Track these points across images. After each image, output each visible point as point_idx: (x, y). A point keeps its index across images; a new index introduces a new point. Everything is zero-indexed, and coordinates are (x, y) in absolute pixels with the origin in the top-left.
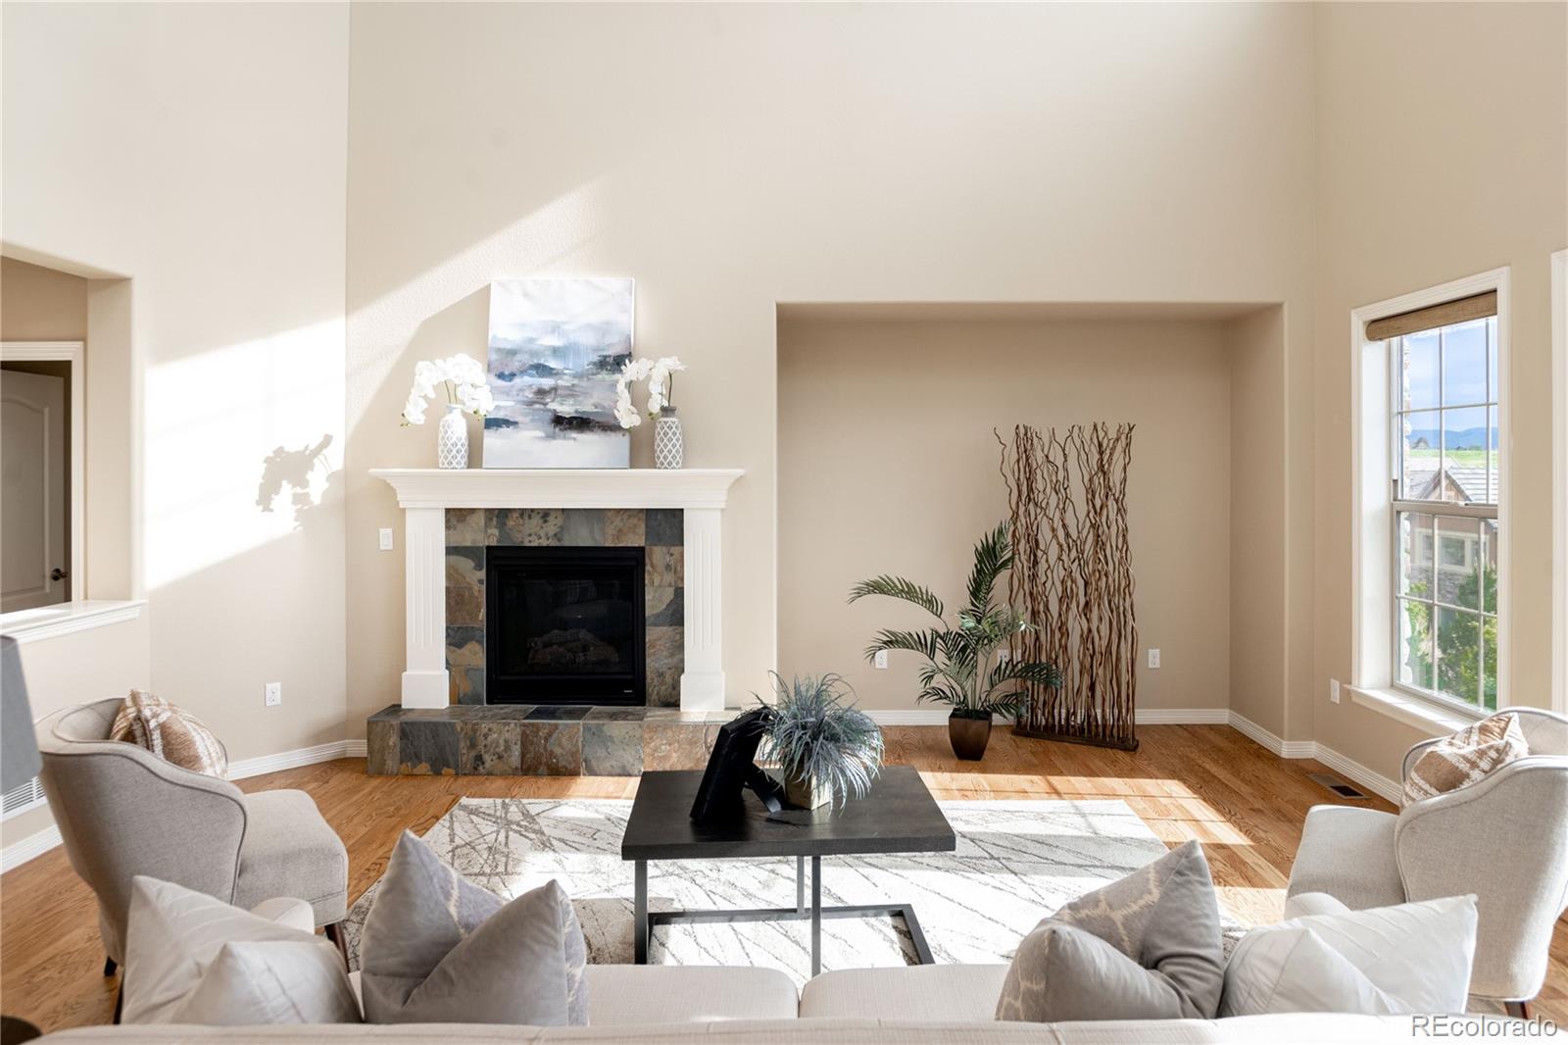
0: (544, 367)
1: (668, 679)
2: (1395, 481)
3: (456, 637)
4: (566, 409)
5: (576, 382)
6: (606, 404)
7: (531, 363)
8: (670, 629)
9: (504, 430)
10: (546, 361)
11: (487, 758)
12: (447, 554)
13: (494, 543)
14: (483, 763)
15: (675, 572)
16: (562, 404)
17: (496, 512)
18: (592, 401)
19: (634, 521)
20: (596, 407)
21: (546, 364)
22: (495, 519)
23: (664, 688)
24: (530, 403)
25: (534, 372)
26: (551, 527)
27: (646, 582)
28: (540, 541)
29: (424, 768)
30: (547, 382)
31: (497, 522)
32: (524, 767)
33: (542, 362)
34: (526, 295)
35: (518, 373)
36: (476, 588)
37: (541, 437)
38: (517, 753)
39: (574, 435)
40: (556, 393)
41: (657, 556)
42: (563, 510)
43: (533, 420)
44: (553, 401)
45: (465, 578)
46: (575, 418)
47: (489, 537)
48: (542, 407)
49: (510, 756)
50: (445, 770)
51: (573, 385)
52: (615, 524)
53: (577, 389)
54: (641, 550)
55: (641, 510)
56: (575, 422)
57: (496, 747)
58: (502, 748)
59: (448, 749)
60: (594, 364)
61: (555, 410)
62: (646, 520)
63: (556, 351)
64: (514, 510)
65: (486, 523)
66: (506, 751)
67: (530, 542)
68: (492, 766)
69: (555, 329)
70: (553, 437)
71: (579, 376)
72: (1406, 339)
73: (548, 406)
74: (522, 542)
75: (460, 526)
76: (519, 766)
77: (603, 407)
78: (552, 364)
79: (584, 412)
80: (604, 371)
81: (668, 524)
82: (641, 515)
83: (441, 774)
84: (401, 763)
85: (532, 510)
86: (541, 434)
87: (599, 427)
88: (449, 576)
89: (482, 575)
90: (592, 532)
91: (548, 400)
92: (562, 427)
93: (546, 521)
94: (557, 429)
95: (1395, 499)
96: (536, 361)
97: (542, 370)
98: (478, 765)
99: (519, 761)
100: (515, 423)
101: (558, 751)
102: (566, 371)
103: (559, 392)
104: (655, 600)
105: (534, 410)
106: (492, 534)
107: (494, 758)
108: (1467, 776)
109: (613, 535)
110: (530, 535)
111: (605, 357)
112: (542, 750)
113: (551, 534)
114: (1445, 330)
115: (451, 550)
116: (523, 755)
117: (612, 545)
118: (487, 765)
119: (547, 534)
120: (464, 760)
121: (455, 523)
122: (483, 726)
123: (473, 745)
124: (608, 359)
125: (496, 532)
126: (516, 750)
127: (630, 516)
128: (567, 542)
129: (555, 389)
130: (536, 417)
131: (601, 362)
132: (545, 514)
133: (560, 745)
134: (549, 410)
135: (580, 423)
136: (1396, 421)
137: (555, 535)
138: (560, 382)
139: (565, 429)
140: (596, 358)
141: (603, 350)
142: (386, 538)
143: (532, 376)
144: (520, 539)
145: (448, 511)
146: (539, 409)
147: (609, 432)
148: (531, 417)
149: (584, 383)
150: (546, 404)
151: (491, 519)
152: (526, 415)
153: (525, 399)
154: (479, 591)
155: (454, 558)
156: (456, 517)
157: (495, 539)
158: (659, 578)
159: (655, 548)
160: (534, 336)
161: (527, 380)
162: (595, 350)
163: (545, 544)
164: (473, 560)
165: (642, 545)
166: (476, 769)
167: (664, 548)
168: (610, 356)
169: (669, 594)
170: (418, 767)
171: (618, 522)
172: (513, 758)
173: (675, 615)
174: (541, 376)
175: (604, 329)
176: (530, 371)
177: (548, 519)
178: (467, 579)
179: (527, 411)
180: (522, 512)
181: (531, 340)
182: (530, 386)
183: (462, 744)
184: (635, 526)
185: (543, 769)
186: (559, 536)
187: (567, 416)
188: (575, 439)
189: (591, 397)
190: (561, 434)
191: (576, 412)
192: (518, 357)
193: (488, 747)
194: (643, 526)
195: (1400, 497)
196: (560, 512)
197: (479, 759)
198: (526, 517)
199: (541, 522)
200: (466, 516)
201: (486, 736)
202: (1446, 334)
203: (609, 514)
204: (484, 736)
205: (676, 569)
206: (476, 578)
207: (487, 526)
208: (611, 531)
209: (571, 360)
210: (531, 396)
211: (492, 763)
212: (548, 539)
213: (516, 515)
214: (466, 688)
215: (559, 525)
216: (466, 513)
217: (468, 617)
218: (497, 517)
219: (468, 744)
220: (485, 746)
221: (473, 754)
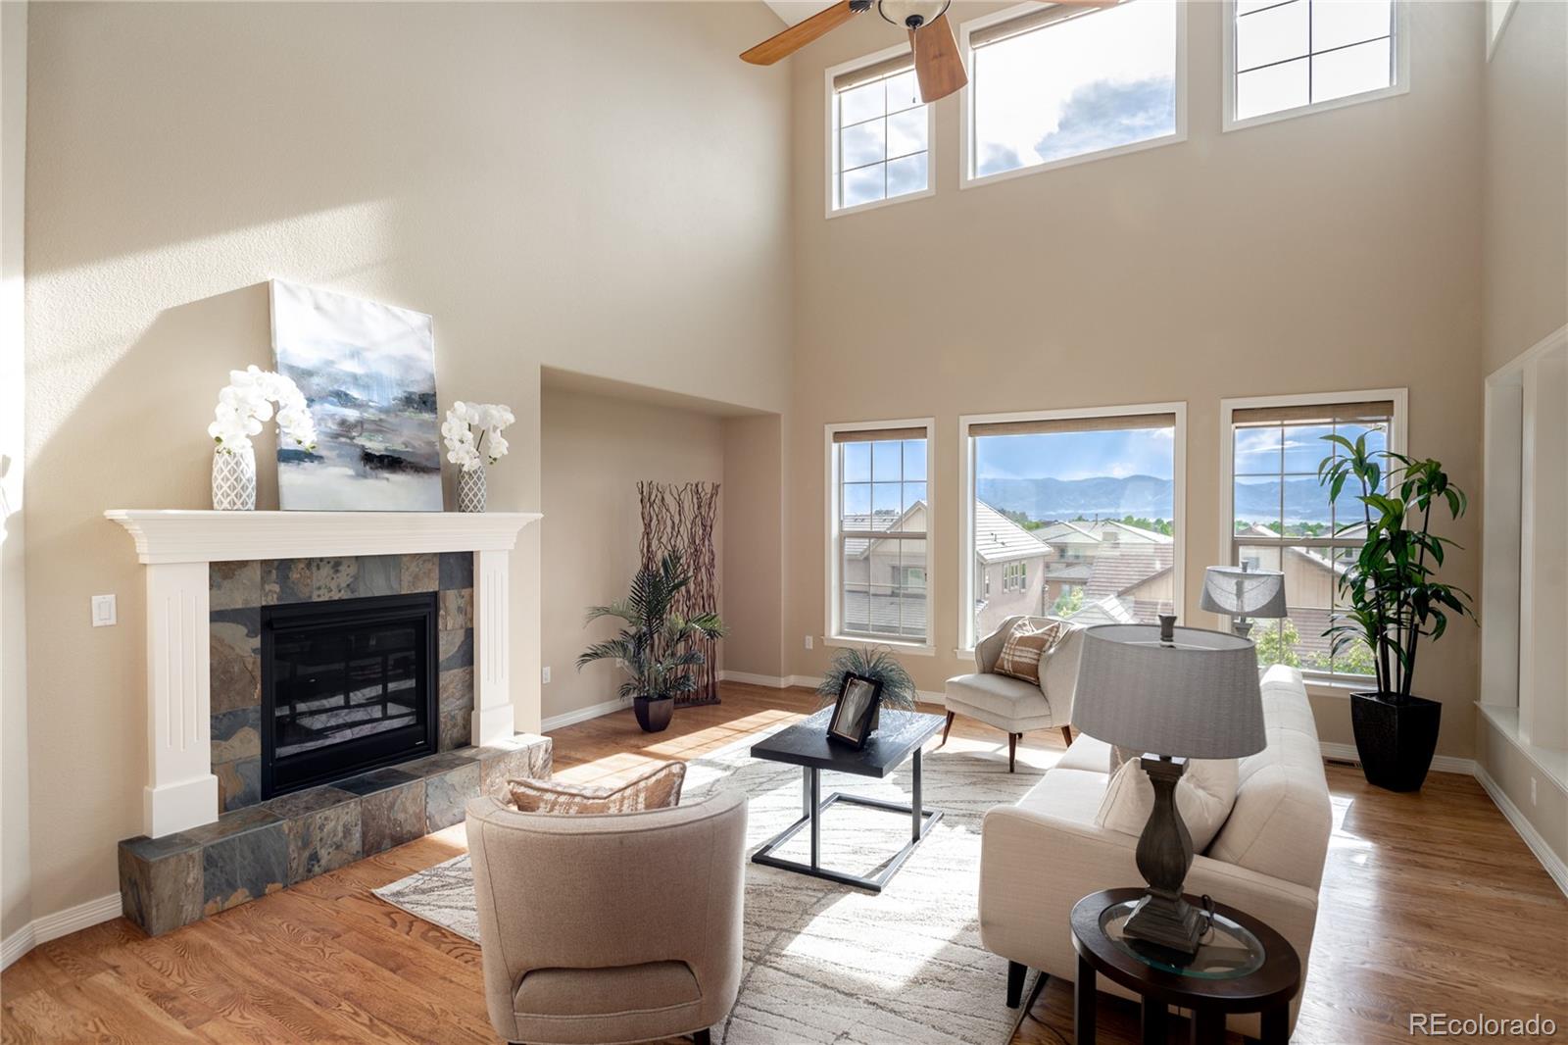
0: (346, 395)
1: (460, 721)
2: (841, 521)
3: (222, 727)
4: (376, 446)
5: (383, 417)
6: (416, 445)
7: (330, 388)
8: (462, 670)
9: (307, 465)
10: (348, 389)
11: (323, 853)
12: (211, 621)
13: (273, 600)
14: (318, 861)
15: (466, 614)
16: (371, 440)
17: (276, 563)
18: (402, 439)
19: (429, 565)
20: (407, 447)
21: (348, 392)
22: (274, 571)
23: (455, 730)
24: (336, 436)
25: (335, 400)
26: (344, 578)
27: (440, 627)
28: (330, 594)
29: (241, 895)
30: (352, 414)
31: (277, 576)
32: (366, 847)
33: (343, 389)
34: (318, 308)
35: (316, 399)
36: (249, 661)
37: (351, 477)
38: (358, 835)
39: (387, 475)
40: (362, 427)
41: (451, 600)
42: (357, 557)
43: (340, 456)
44: (360, 435)
45: (233, 648)
46: (388, 456)
47: (266, 595)
48: (348, 441)
49: (351, 841)
50: (270, 888)
51: (381, 420)
52: (411, 570)
53: (383, 424)
54: (435, 594)
55: (435, 554)
56: (386, 460)
57: (335, 835)
58: (341, 835)
59: (273, 859)
60: (400, 400)
61: (363, 446)
62: (440, 565)
63: (355, 379)
64: (299, 560)
65: (262, 578)
66: (345, 837)
67: (319, 596)
68: (330, 860)
69: (355, 354)
70: (365, 476)
71: (387, 411)
73: (355, 441)
74: (310, 597)
75: (227, 584)
76: (360, 849)
77: (414, 447)
78: (354, 393)
79: (394, 451)
80: (411, 409)
81: (461, 567)
82: (435, 559)
83: (265, 895)
84: (206, 901)
85: (321, 559)
86: (351, 472)
87: (412, 468)
88: (214, 651)
89: (256, 642)
90: (388, 579)
91: (354, 434)
92: (373, 466)
93: (337, 571)
94: (368, 467)
95: (842, 531)
96: (336, 387)
97: (343, 398)
98: (313, 865)
99: (360, 843)
100: (320, 458)
101: (401, 816)
102: (371, 404)
103: (365, 426)
104: (448, 645)
105: (341, 443)
106: (270, 591)
107: (330, 850)
109: (409, 582)
110: (319, 588)
111: (411, 394)
112: (385, 822)
113: (344, 585)
115: (216, 616)
116: (364, 835)
117: (409, 592)
118: (323, 862)
119: (338, 586)
120: (294, 865)
121: (220, 580)
122: (318, 816)
123: (306, 844)
124: (413, 396)
125: (277, 588)
126: (357, 835)
127: (424, 561)
128: (362, 593)
129: (360, 423)
130: (343, 452)
131: (406, 398)
132: (336, 563)
133: (405, 811)
134: (357, 446)
135: (391, 463)
136: (842, 488)
137: (348, 585)
138: (366, 415)
139: (377, 468)
140: (399, 393)
141: (408, 386)
142: (103, 609)
143: (333, 404)
144: (307, 595)
145: (212, 565)
146: (346, 444)
147: (421, 474)
148: (337, 452)
149: (392, 419)
150: (353, 438)
151: (270, 572)
152: (331, 448)
153: (329, 431)
154: (254, 663)
155: (219, 625)
156: (222, 572)
157: (275, 596)
158: (452, 622)
159: (448, 592)
160: (331, 357)
161: (329, 408)
162: (400, 384)
163: (336, 598)
164: (245, 625)
165: (437, 589)
166: (309, 871)
167: (456, 591)
168: (415, 393)
169: (459, 637)
170: (232, 898)
171: (413, 568)
172: (355, 842)
173: (468, 656)
174: (344, 405)
175: (407, 363)
176: (332, 398)
177: (340, 568)
178: (238, 650)
179: (332, 444)
180: (309, 562)
181: (331, 363)
182: (334, 415)
183: (292, 847)
184: (430, 570)
185: (387, 842)
186: (352, 586)
187: (377, 454)
188: (388, 479)
189: (401, 435)
190: (374, 474)
191: (386, 449)
192: (315, 380)
193: (324, 841)
194: (437, 571)
196: (354, 561)
197: (314, 857)
198: (314, 569)
199: (332, 571)
200: (235, 570)
201: (321, 828)
203: (405, 559)
204: (319, 828)
205: (468, 610)
206: (248, 645)
207: (263, 581)
208: (406, 578)
209: (376, 392)
210: (335, 427)
211: (329, 857)
212: (340, 591)
213: (302, 566)
214: (236, 789)
215: (352, 575)
216: (233, 567)
217: (238, 698)
218: (277, 568)
219: (300, 844)
220: (321, 840)
221: (306, 854)
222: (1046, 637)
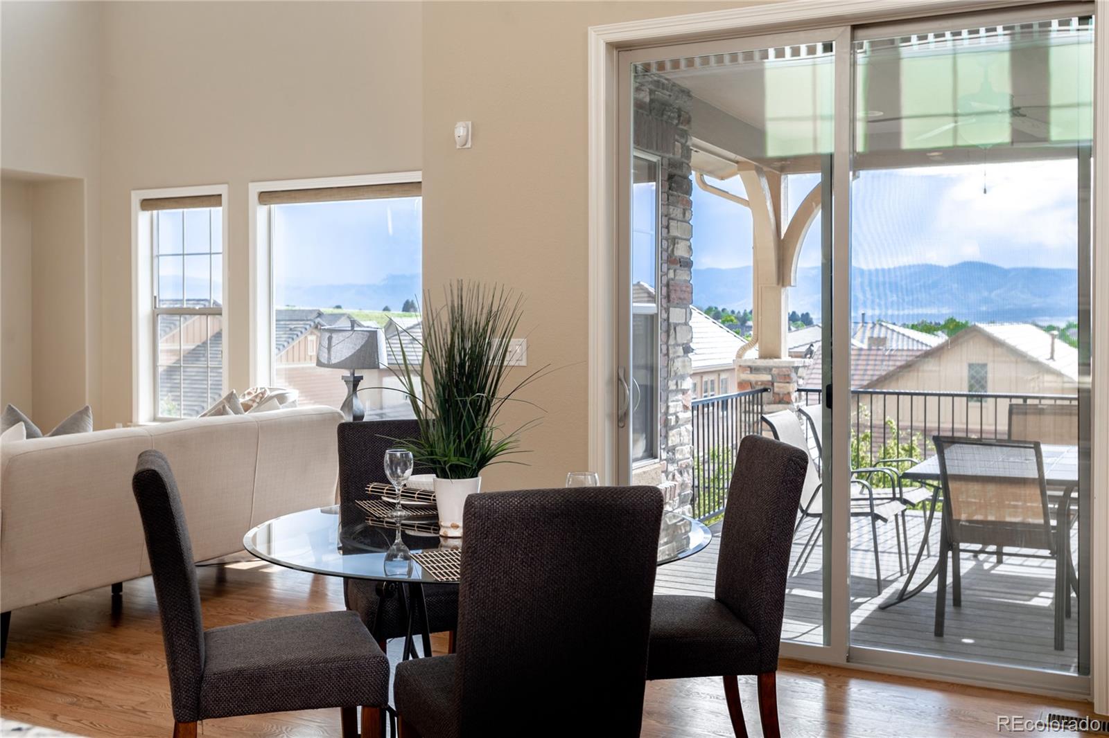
2: (155, 297)
72: (160, 211)
95: (155, 307)
108: (252, 406)
114: (185, 210)
136: (155, 261)
195: (157, 306)
202: (187, 212)
222: (250, 403)
